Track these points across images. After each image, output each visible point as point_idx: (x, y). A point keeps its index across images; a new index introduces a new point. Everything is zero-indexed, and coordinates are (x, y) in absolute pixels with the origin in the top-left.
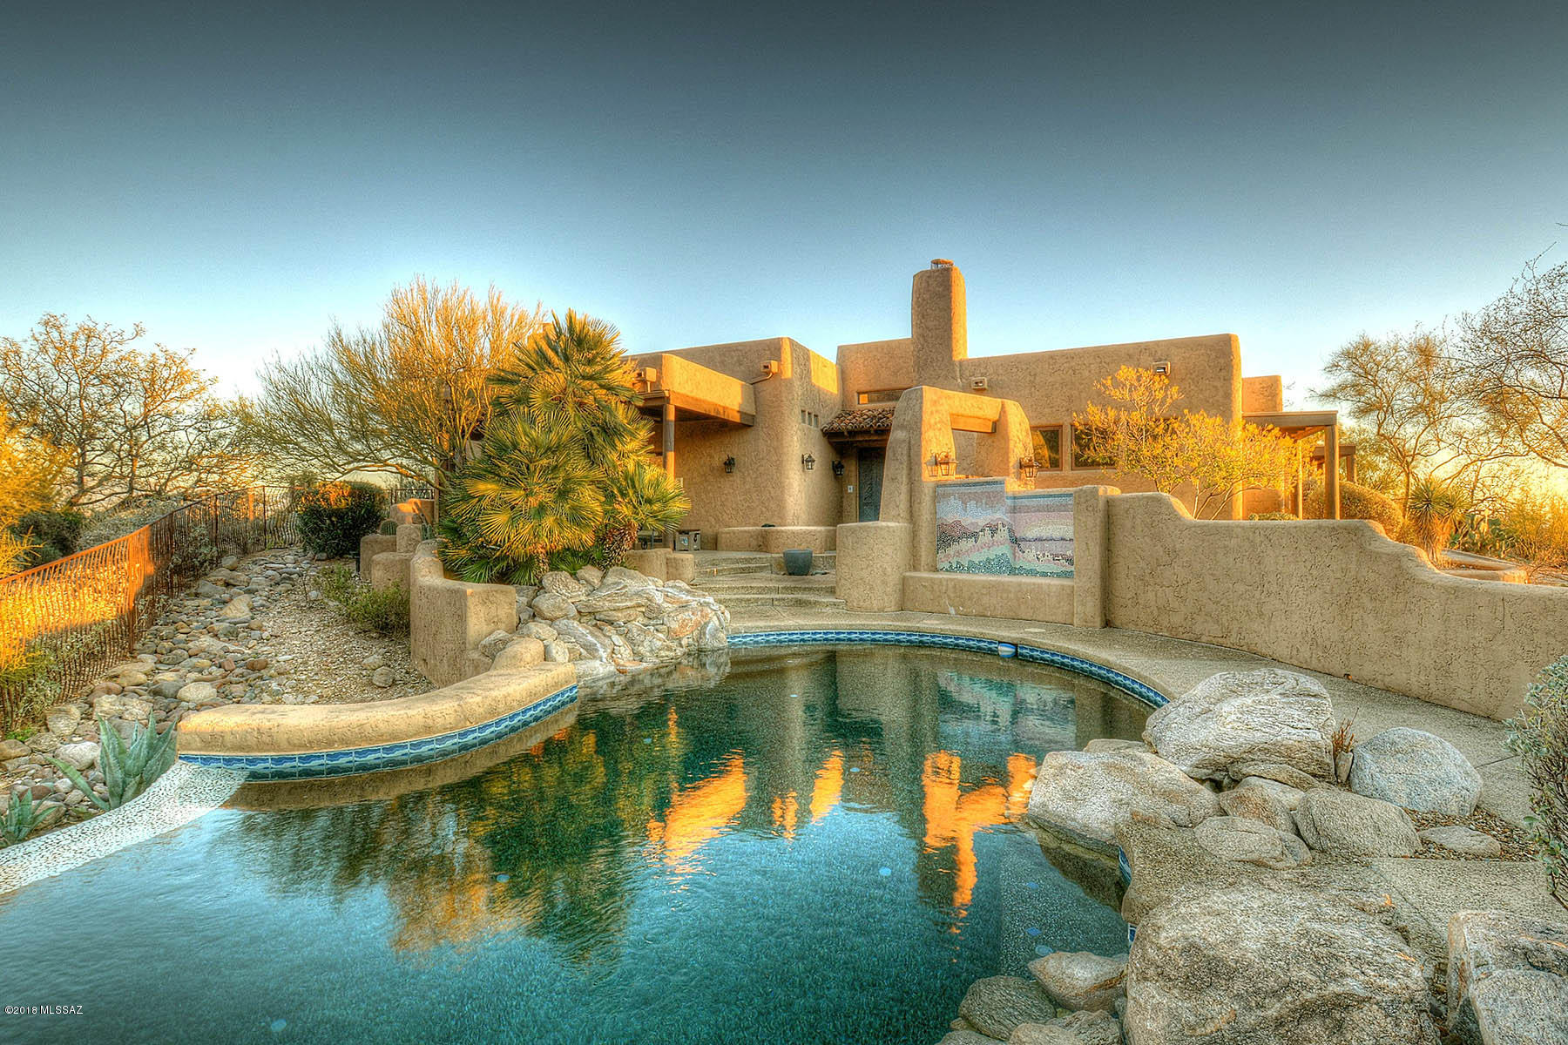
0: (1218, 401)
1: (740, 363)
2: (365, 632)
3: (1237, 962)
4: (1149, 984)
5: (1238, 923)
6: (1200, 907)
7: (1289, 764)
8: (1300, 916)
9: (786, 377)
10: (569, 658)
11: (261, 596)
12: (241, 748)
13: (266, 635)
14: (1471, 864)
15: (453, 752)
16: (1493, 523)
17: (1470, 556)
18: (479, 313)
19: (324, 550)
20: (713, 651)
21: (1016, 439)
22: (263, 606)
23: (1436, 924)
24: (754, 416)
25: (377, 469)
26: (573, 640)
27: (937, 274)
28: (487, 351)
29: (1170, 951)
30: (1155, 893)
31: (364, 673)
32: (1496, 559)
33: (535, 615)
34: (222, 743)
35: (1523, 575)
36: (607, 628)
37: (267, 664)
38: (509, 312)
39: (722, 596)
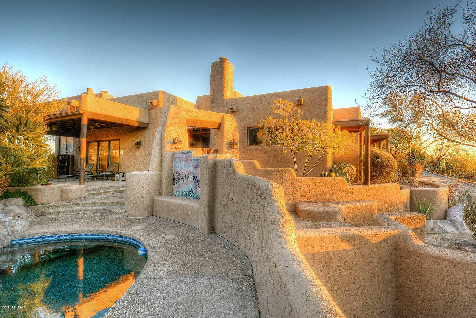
0: (322, 115)
1: (144, 101)
9: (160, 107)
16: (447, 163)
21: (228, 131)
24: (148, 124)
27: (219, 63)
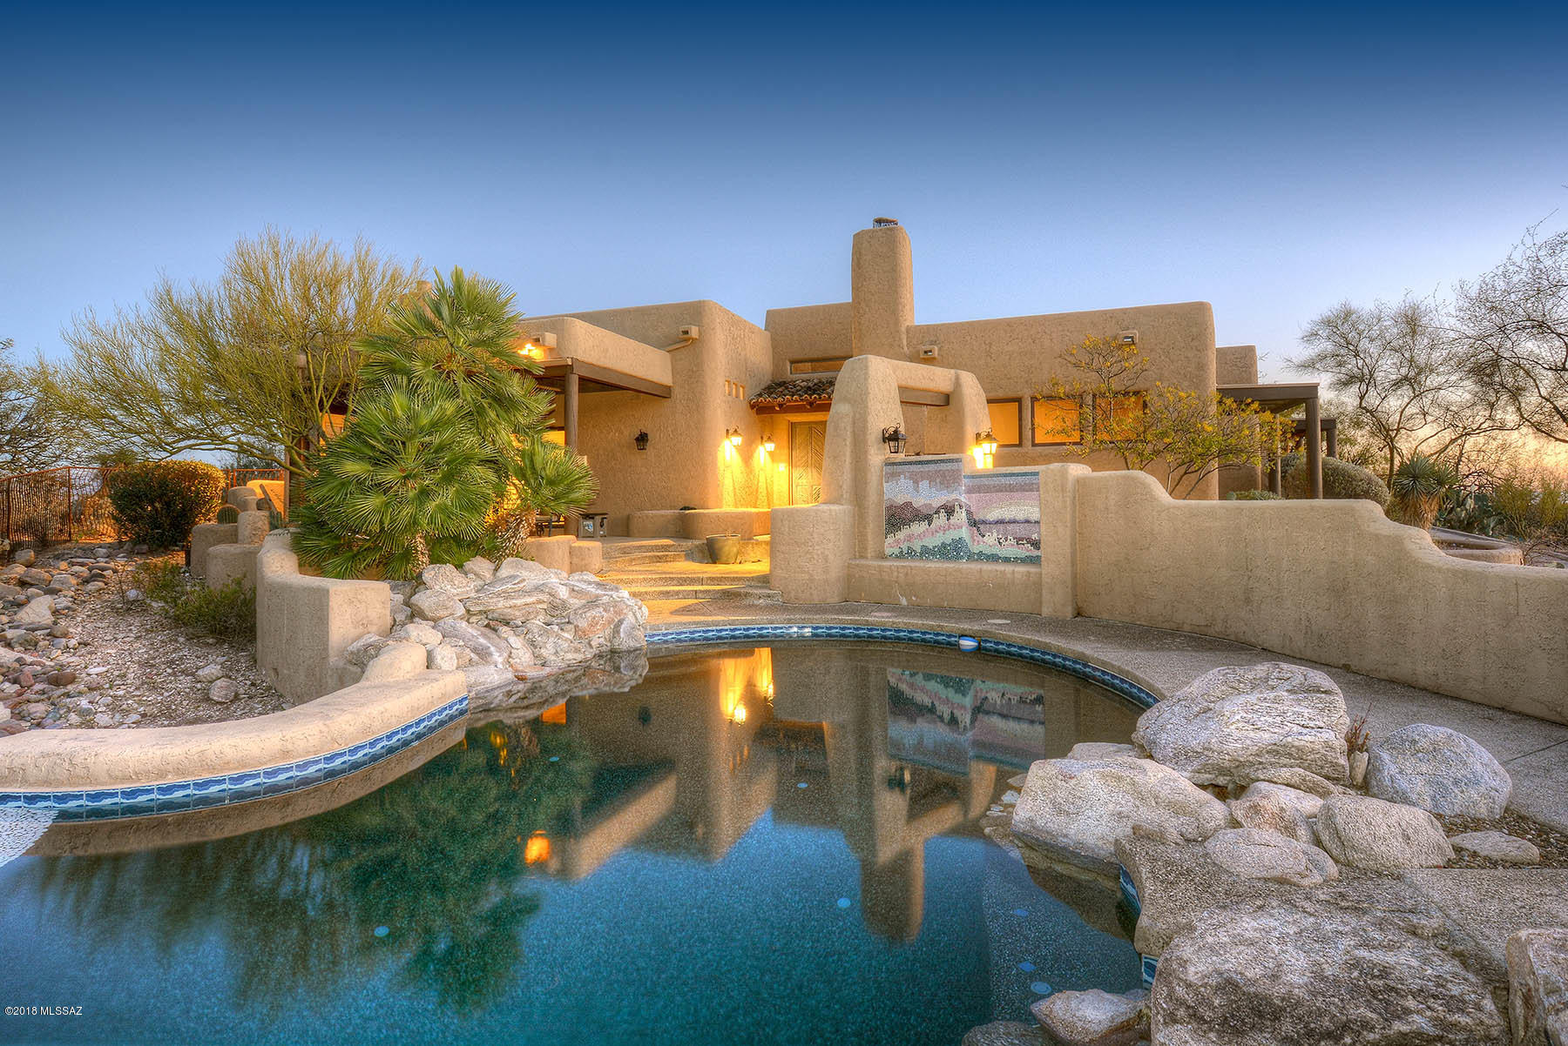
2: (198, 637)
3: (1283, 999)
4: (1180, 1026)
5: (1276, 952)
6: (1230, 936)
7: (1300, 767)
8: (1347, 942)
10: (458, 664)
11: (65, 596)
12: (47, 783)
13: (73, 642)
14: (1511, 872)
15: (318, 779)
16: (1480, 498)
17: (1456, 534)
18: (342, 269)
19: (144, 541)
20: (629, 652)
21: (972, 413)
22: (68, 608)
23: (1484, 942)
24: (670, 387)
25: (213, 447)
26: (461, 643)
27: (879, 233)
28: (352, 313)
29: (1203, 989)
30: (1171, 920)
31: (199, 686)
32: (1484, 537)
33: (415, 614)
34: (23, 778)
35: (1518, 554)
36: (504, 630)
37: (75, 678)
38: (380, 268)
39: (635, 589)
